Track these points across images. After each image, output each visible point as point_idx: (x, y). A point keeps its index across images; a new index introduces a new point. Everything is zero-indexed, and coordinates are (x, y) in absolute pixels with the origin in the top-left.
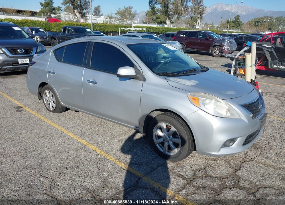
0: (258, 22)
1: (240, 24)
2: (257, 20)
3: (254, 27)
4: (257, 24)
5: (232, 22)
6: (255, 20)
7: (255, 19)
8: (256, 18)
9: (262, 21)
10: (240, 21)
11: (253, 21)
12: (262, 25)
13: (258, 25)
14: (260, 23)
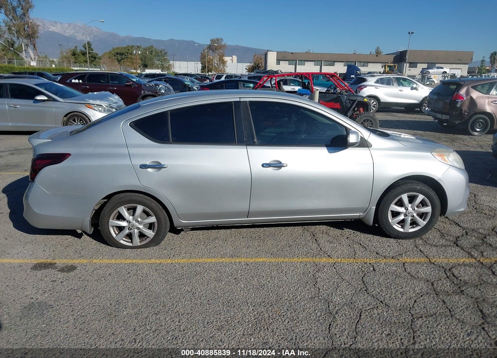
0: (121, 54)
1: (95, 58)
2: (119, 51)
3: (117, 63)
4: (119, 58)
5: (81, 54)
6: (116, 51)
7: (114, 49)
8: (115, 47)
9: (127, 53)
10: (94, 52)
11: (113, 53)
12: (129, 60)
13: (121, 60)
14: (123, 56)
